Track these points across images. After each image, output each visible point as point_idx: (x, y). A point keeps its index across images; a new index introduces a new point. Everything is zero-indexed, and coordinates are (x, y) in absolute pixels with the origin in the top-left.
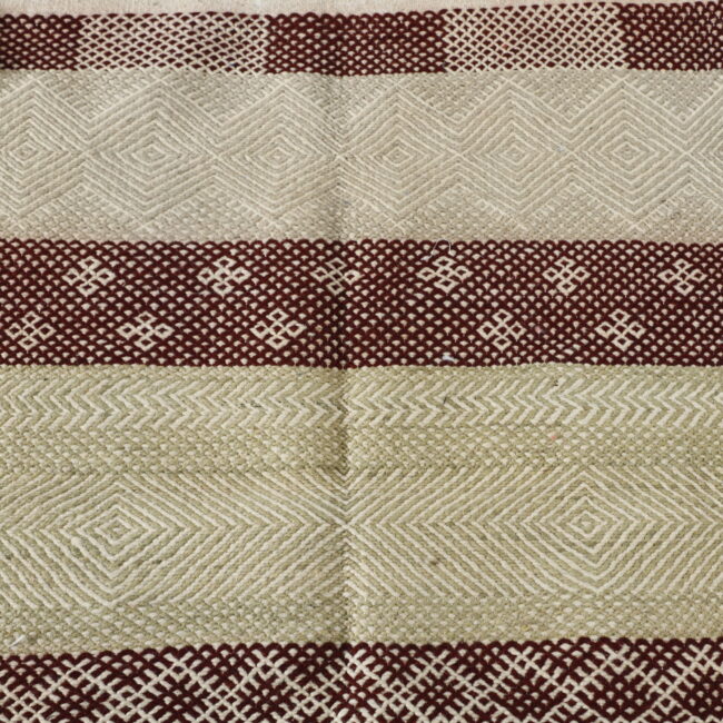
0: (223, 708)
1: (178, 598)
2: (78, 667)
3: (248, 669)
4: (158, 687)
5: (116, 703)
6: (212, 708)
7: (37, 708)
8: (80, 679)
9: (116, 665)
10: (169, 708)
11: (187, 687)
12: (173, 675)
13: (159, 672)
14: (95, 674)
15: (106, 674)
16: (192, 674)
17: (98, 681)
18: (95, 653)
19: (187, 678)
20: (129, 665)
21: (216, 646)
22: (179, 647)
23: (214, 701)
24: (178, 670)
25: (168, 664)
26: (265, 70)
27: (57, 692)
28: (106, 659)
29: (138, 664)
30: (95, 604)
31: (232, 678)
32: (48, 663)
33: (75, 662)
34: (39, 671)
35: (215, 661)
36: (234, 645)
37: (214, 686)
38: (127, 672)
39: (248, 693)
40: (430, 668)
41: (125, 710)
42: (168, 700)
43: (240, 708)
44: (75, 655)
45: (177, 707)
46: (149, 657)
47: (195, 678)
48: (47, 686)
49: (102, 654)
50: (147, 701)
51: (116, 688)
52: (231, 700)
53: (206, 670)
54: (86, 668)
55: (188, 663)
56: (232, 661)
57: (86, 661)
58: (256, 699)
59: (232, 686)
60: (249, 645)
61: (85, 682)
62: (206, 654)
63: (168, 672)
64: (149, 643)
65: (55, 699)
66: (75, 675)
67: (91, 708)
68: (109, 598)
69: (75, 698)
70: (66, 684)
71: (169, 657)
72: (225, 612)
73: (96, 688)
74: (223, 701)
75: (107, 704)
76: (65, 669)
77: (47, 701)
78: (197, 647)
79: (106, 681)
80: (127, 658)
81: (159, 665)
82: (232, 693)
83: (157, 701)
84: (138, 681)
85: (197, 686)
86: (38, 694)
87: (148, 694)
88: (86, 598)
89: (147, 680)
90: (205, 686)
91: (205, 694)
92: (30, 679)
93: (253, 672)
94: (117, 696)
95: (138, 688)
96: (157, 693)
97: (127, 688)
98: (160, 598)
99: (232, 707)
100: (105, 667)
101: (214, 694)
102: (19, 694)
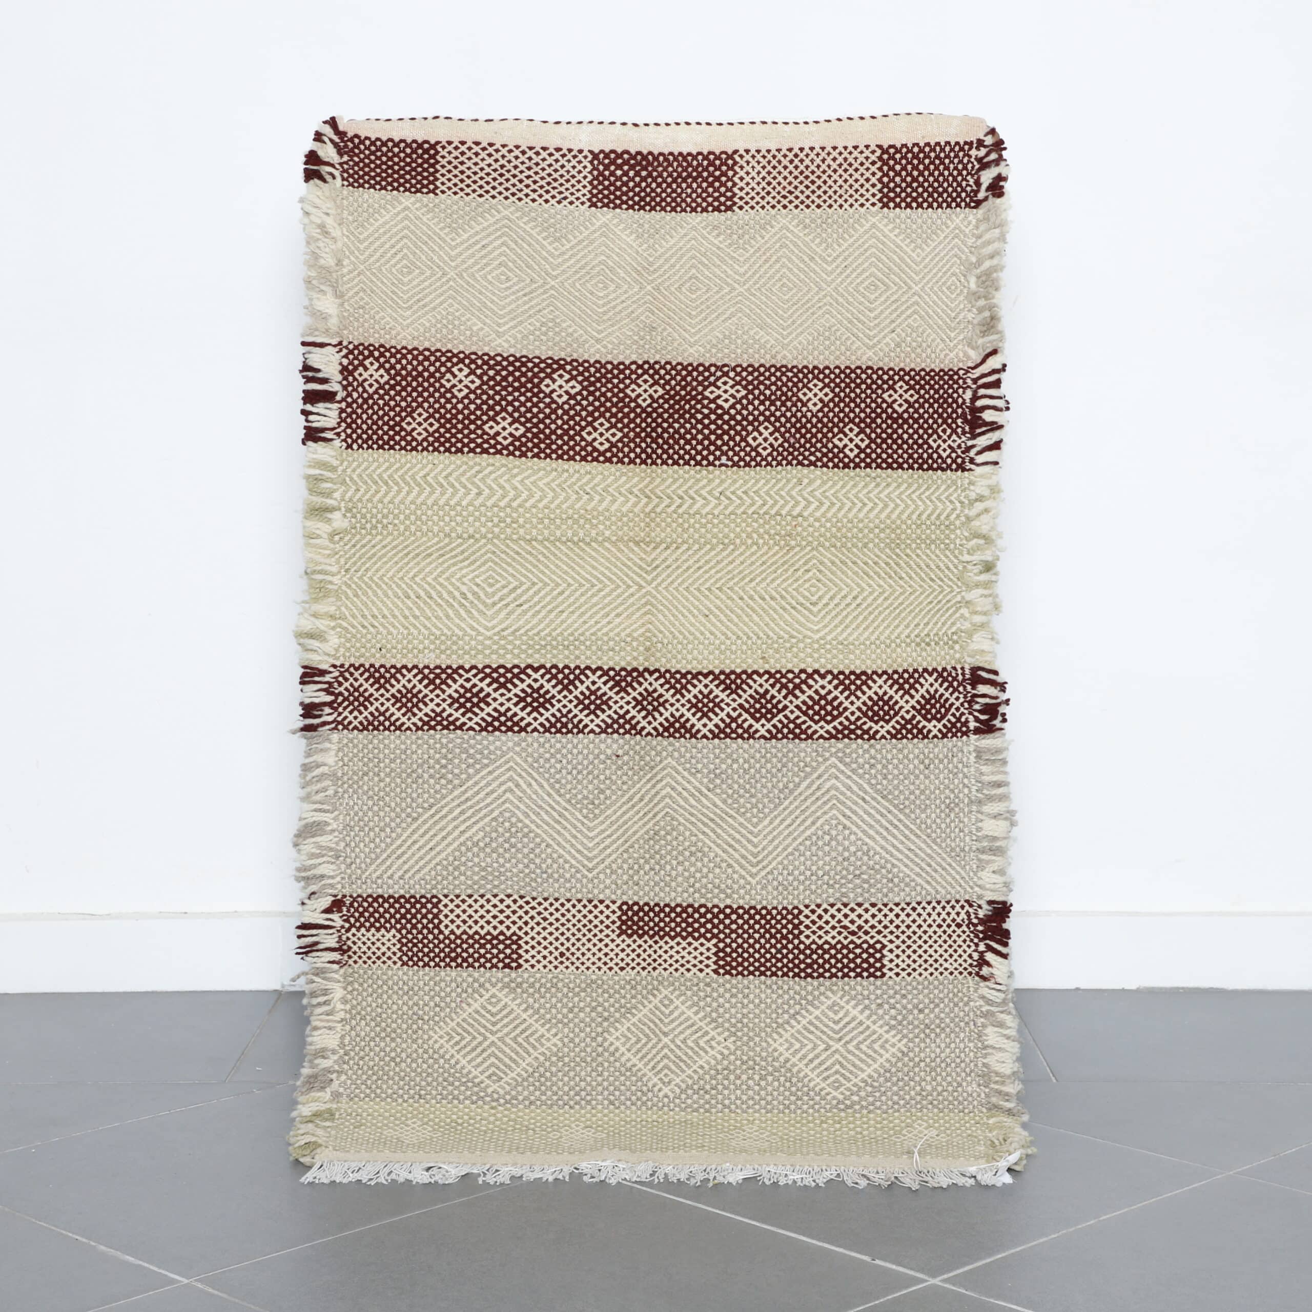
0: (565, 706)
1: (535, 631)
2: (469, 675)
3: (582, 682)
4: (523, 691)
5: (495, 700)
6: (558, 706)
7: (444, 700)
8: (471, 683)
9: (495, 675)
10: (530, 704)
11: (542, 692)
12: (533, 684)
13: (522, 681)
14: (481, 680)
15: (488, 680)
16: (545, 684)
17: (483, 685)
18: (480, 666)
19: (542, 686)
20: (503, 675)
21: (561, 666)
22: (536, 665)
23: (559, 701)
24: (536, 680)
25: (529, 676)
26: (588, 204)
27: (456, 691)
28: (488, 671)
29: (509, 675)
30: (479, 634)
31: (571, 687)
32: (449, 671)
33: (467, 671)
34: (444, 676)
35: (560, 676)
36: (572, 666)
37: (560, 692)
38: (502, 680)
39: (581, 697)
40: (700, 687)
41: (502, 704)
42: (529, 700)
43: (576, 707)
44: (467, 667)
45: (535, 704)
46: (516, 671)
47: (548, 686)
48: (449, 686)
49: (485, 667)
50: (515, 700)
51: (495, 690)
52: (570, 701)
53: (554, 682)
54: (475, 676)
55: (542, 676)
56: (572, 677)
57: (474, 671)
58: (587, 702)
59: (571, 692)
60: (583, 667)
61: (475, 685)
62: (554, 671)
63: (528, 681)
64: (516, 662)
65: (456, 695)
66: (468, 680)
67: (479, 702)
68: (487, 629)
69: (468, 695)
70: (462, 686)
71: (529, 671)
72: (566, 643)
73: (482, 690)
74: (565, 702)
75: (489, 700)
76: (461, 676)
77: (450, 696)
78: (548, 666)
79: (489, 685)
80: (502, 671)
81: (522, 676)
82: (571, 697)
83: (522, 700)
84: (509, 686)
85: (548, 692)
86: (444, 692)
87: (516, 695)
88: (473, 628)
89: (515, 686)
90: (554, 692)
91: (553, 697)
92: (438, 681)
93: (585, 685)
94: (496, 695)
95: (509, 691)
96: (523, 695)
97: (502, 691)
98: (522, 631)
99: (571, 706)
100: (488, 675)
101: (559, 697)
102: (432, 691)
